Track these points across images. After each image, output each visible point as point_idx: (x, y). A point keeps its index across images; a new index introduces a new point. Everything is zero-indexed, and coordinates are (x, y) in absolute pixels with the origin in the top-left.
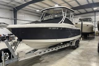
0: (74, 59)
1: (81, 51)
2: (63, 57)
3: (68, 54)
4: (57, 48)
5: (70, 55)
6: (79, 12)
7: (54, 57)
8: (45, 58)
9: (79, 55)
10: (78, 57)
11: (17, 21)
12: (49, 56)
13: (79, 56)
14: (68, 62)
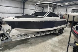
1: (61, 38)
2: (44, 41)
4: (42, 34)
5: (51, 40)
7: (38, 40)
8: (31, 40)
9: (57, 41)
10: (55, 43)
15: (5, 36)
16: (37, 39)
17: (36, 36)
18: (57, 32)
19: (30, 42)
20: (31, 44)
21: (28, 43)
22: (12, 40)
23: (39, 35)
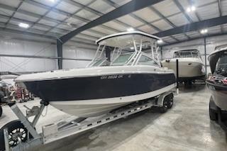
0: (158, 137)
1: (176, 118)
2: (136, 131)
3: (148, 123)
4: (127, 114)
5: (152, 126)
6: (174, 38)
7: (119, 132)
8: (100, 135)
9: (170, 125)
10: (167, 132)
11: (63, 61)
12: (109, 131)
13: (170, 128)
14: (145, 146)
15: (22, 130)
16: (116, 128)
17: (112, 119)
18: (161, 104)
19: (97, 141)
20: (102, 144)
21: (93, 143)
22: (44, 139)
23: (119, 116)
